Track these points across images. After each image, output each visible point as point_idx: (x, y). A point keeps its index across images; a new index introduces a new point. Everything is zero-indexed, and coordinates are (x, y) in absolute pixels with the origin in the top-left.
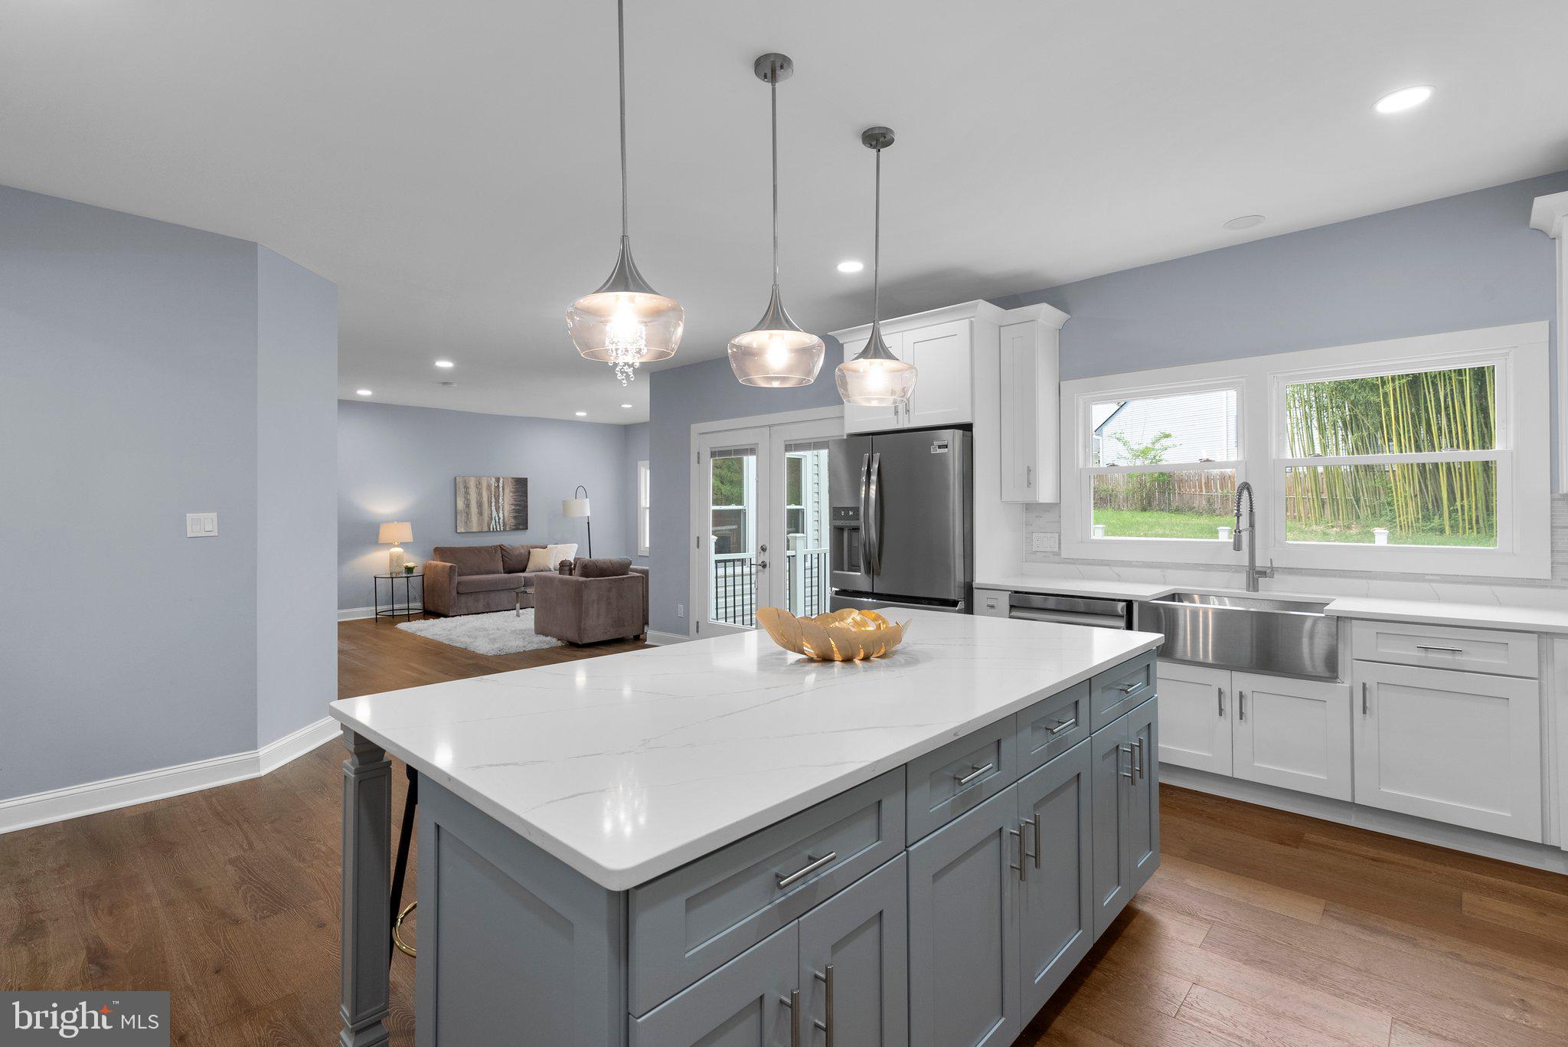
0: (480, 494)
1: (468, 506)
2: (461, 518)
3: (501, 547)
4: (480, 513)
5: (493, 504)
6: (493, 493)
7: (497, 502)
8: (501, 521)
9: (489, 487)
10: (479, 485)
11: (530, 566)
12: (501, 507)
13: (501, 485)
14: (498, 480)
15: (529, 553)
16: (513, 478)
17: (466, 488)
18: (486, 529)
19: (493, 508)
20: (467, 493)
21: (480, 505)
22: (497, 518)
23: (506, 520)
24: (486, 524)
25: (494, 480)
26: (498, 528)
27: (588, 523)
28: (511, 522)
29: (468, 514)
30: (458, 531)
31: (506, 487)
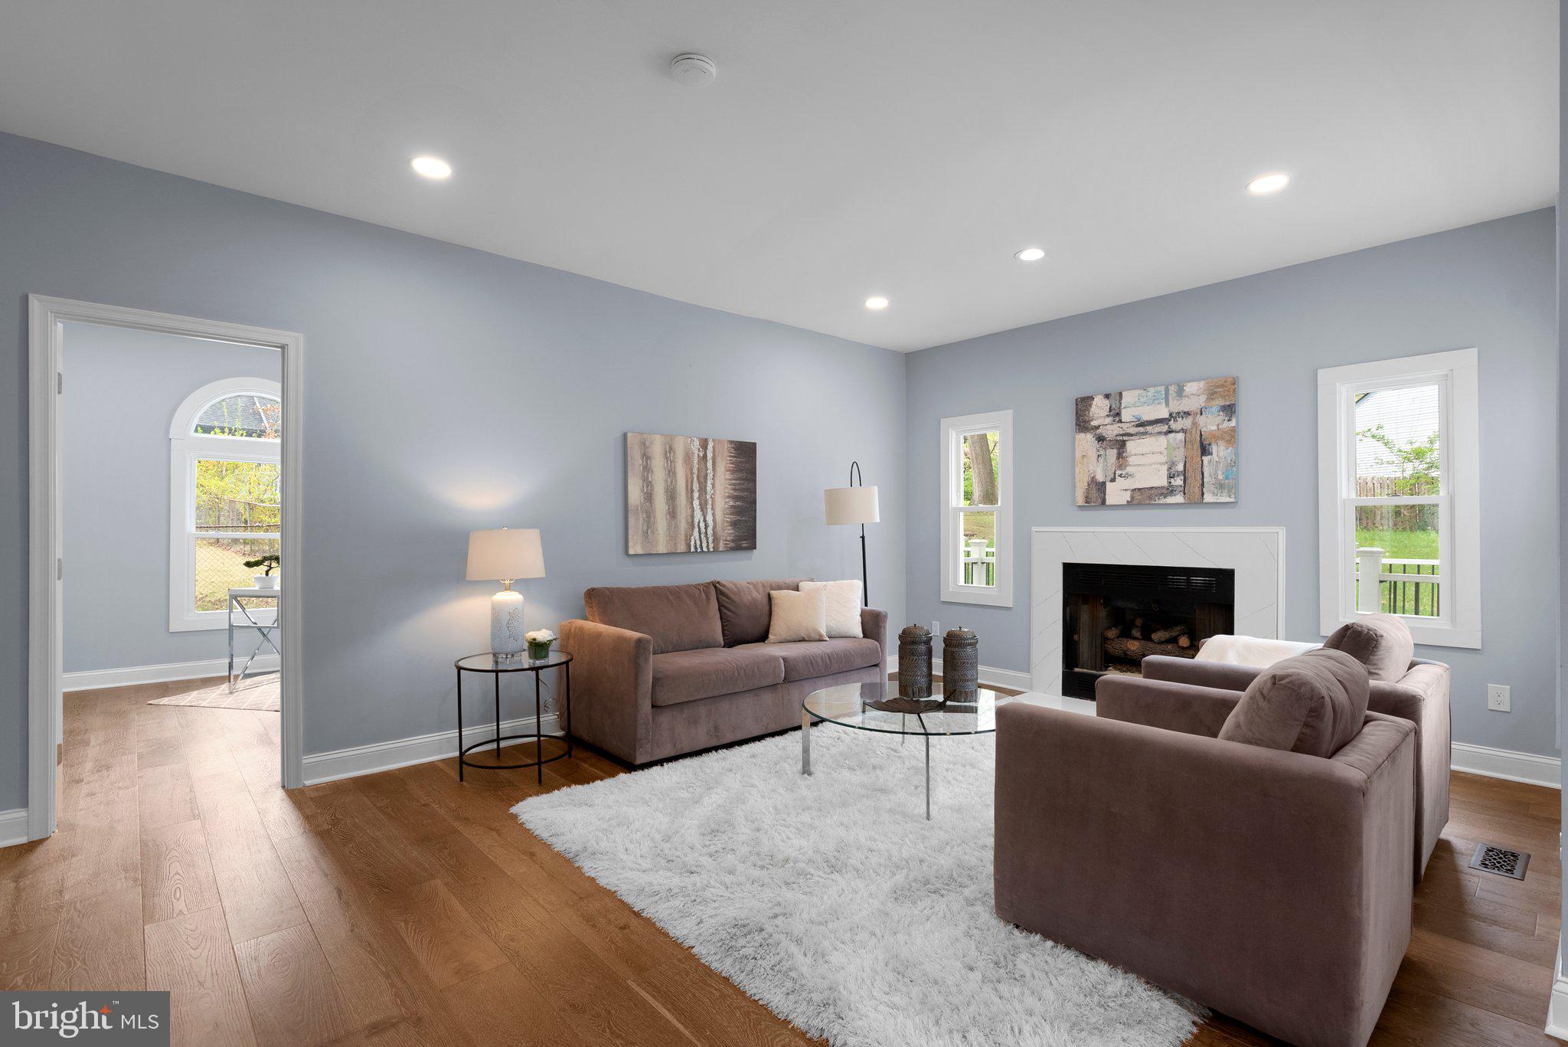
0: (671, 473)
1: (649, 497)
2: (636, 523)
3: (717, 589)
4: (672, 514)
5: (696, 495)
6: (695, 471)
7: (703, 490)
8: (710, 531)
9: (688, 458)
10: (669, 451)
11: (778, 629)
12: (710, 502)
13: (710, 455)
14: (704, 444)
15: (770, 598)
16: (731, 442)
17: (646, 457)
18: (682, 548)
19: (696, 503)
20: (647, 469)
21: (671, 496)
22: (702, 525)
23: (719, 528)
24: (683, 537)
25: (697, 443)
26: (704, 545)
27: (863, 538)
28: (727, 533)
29: (649, 515)
30: (631, 552)
31: (719, 459)
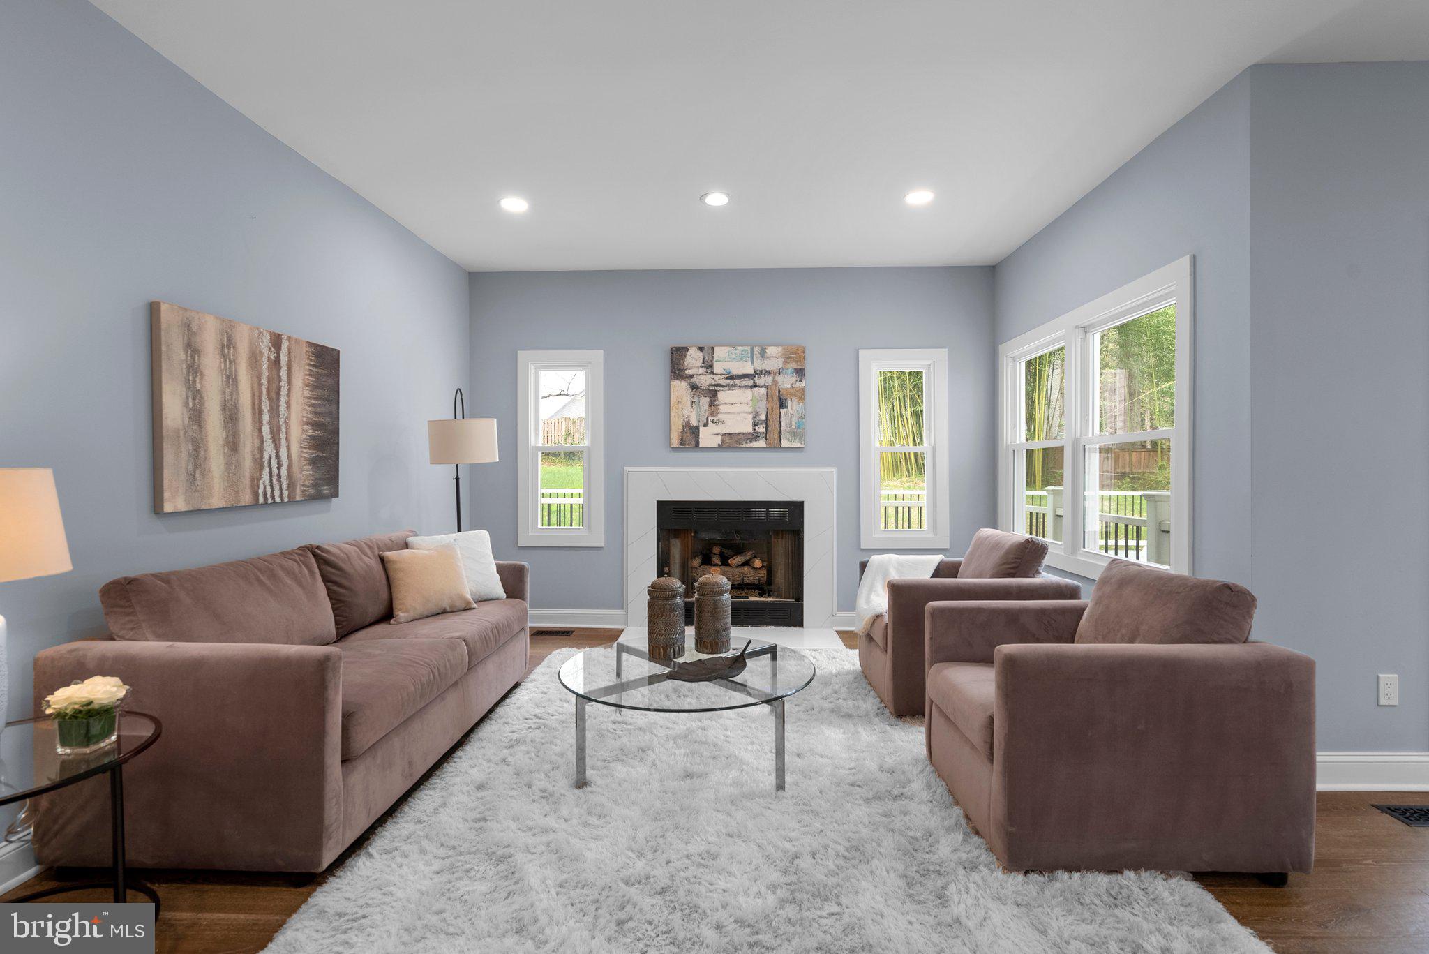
0: (231, 379)
1: (197, 416)
2: (175, 462)
3: (319, 556)
4: (233, 445)
5: (266, 417)
6: (264, 381)
7: (274, 411)
8: (284, 472)
9: (254, 359)
10: (227, 345)
11: (409, 602)
12: (284, 429)
13: (284, 360)
14: (277, 341)
15: (382, 560)
16: (311, 345)
17: (192, 349)
18: (246, 498)
19: (266, 429)
20: (193, 369)
21: (231, 417)
22: (274, 463)
23: (295, 468)
24: (247, 482)
25: (267, 339)
26: (277, 493)
27: (457, 479)
28: (304, 474)
29: (198, 446)
30: (168, 508)
31: (295, 367)
